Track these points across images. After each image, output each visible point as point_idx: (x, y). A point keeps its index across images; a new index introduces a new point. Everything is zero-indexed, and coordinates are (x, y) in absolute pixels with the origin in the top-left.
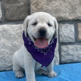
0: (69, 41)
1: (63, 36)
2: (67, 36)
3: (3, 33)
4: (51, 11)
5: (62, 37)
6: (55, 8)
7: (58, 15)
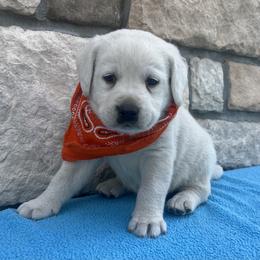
0: (212, 106)
1: (200, 92)
2: (209, 94)
3: (42, 60)
4: (182, 13)
5: (198, 94)
6: (190, 9)
7: (196, 29)
